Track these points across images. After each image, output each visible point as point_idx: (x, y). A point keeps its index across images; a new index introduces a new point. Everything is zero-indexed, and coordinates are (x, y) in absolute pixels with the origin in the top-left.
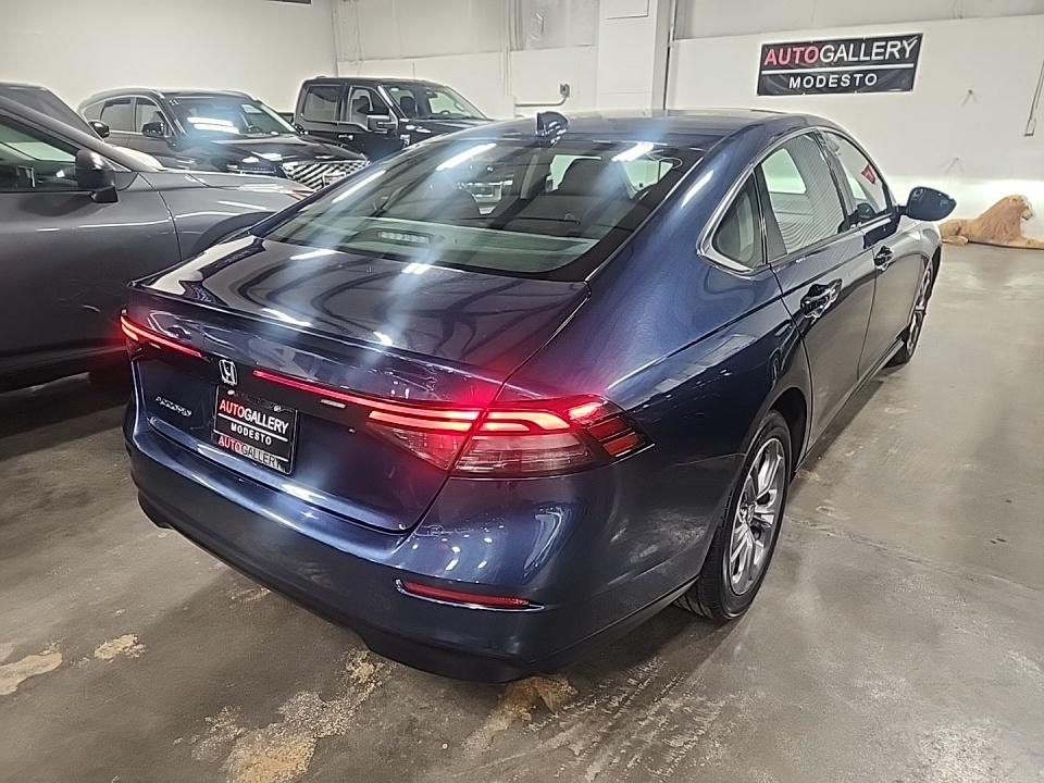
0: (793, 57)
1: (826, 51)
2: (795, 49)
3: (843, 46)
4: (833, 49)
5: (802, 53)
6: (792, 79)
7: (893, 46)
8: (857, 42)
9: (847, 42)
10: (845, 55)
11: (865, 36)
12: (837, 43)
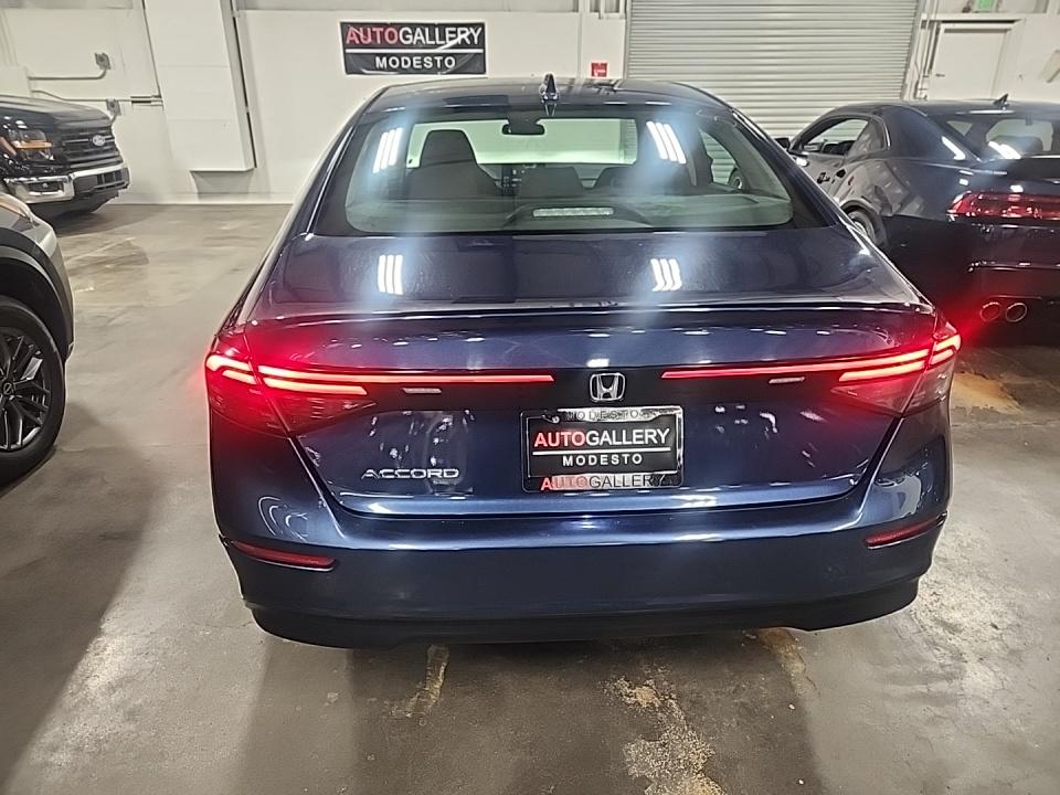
0: (374, 38)
1: (406, 33)
2: (374, 29)
3: (418, 30)
4: (410, 31)
5: (382, 34)
6: (378, 59)
7: (463, 32)
8: (432, 26)
9: (423, 26)
10: (422, 38)
11: (436, 22)
12: (413, 26)
